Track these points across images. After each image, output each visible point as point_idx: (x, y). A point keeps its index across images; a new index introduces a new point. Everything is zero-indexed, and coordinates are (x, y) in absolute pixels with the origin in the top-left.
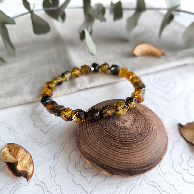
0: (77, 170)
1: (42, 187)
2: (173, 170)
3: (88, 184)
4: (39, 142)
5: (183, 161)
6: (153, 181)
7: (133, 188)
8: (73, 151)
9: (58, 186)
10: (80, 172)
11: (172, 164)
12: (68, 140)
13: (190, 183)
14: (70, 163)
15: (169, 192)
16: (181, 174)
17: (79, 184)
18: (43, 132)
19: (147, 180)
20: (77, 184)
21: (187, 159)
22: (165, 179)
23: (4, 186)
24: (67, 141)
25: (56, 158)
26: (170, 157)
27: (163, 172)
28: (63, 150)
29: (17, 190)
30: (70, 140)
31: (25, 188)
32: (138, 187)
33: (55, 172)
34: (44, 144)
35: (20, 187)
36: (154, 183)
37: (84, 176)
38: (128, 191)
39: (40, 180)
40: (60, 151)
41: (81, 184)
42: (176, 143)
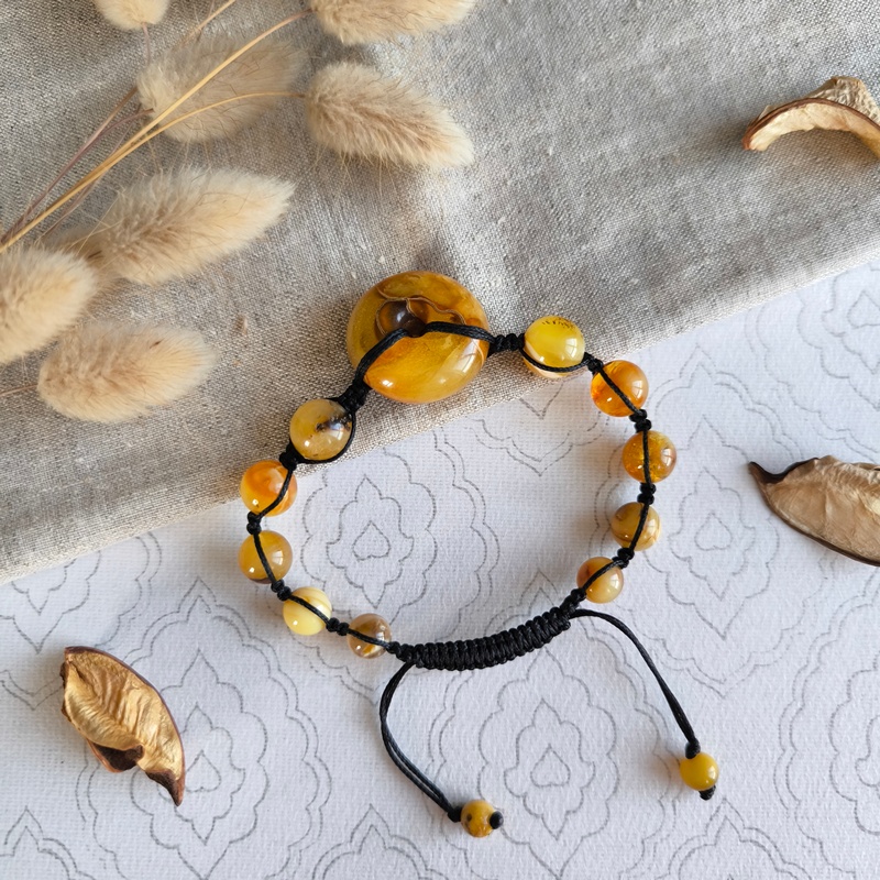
0: (511, 792)
1: (408, 856)
2: (831, 786)
3: (552, 841)
5: (869, 752)
6: (757, 829)
7: (693, 851)
8: (490, 717)
9: (457, 852)
10: (522, 799)
11: (831, 767)
13: (876, 834)
14: (483, 768)
15: (802, 865)
16: (853, 803)
17: (523, 843)
19: (739, 825)
20: (517, 843)
22: (799, 819)
23: (286, 856)
25: (436, 749)
26: (827, 737)
27: (794, 796)
28: (453, 716)
29: (332, 869)
31: (355, 860)
32: (707, 848)
35: (338, 858)
36: (760, 835)
37: (536, 816)
38: (677, 863)
39: (398, 833)
40: (444, 722)
41: (529, 843)
42: (861, 676)
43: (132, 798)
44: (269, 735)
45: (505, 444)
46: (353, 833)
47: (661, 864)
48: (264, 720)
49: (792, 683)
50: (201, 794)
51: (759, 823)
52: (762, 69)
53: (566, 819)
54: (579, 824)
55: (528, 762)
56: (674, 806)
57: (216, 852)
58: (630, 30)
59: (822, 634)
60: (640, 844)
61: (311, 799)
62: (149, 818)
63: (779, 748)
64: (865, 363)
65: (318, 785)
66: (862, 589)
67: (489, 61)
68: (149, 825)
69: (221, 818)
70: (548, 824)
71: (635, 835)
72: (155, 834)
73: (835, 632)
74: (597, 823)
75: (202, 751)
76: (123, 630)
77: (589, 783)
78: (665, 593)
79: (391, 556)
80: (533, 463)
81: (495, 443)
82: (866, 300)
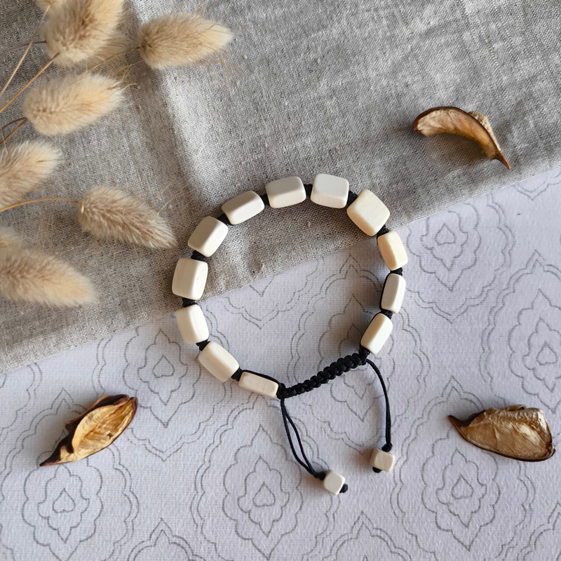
0: (242, 510)
1: (182, 547)
2: (422, 504)
3: (265, 537)
4: (157, 450)
5: (444, 484)
6: (380, 529)
7: (344, 542)
8: (230, 467)
9: (210, 544)
10: (248, 514)
11: (423, 493)
12: (217, 442)
13: (447, 531)
14: (226, 496)
15: (405, 549)
16: (435, 514)
17: (248, 539)
18: (161, 421)
19: (370, 527)
20: (245, 539)
21: (453, 480)
22: (404, 523)
23: (112, 549)
24: (216, 444)
25: (199, 486)
26: (420, 477)
27: (401, 510)
28: (209, 467)
29: (139, 556)
30: (221, 442)
31: (152, 550)
32: (352, 540)
33: (201, 517)
34: (168, 453)
35: (142, 549)
36: (382, 533)
37: (256, 523)
38: (335, 549)
39: (177, 534)
40: (204, 470)
41: (252, 539)
42: (440, 442)
43: (23, 517)
44: (104, 479)
45: (241, 311)
46: (151, 535)
47: (326, 550)
48: (101, 470)
49: (401, 446)
50: (64, 514)
51: (382, 526)
52: (387, 99)
53: (273, 525)
54: (280, 527)
55: (251, 493)
56: (334, 517)
57: (71, 547)
58: (313, 76)
59: (419, 418)
60: (314, 538)
61: (127, 515)
62: (32, 529)
63: (393, 483)
64: (445, 265)
65: (131, 507)
66: (441, 393)
67: (233, 93)
68: (32, 532)
69: (74, 527)
70: (263, 528)
71: (312, 533)
72: (36, 538)
73: (425, 417)
74: (290, 526)
75: (65, 489)
76: (19, 419)
77: (286, 505)
78: (330, 395)
79: (175, 375)
80: (257, 322)
81: (235, 311)
82: (445, 229)
